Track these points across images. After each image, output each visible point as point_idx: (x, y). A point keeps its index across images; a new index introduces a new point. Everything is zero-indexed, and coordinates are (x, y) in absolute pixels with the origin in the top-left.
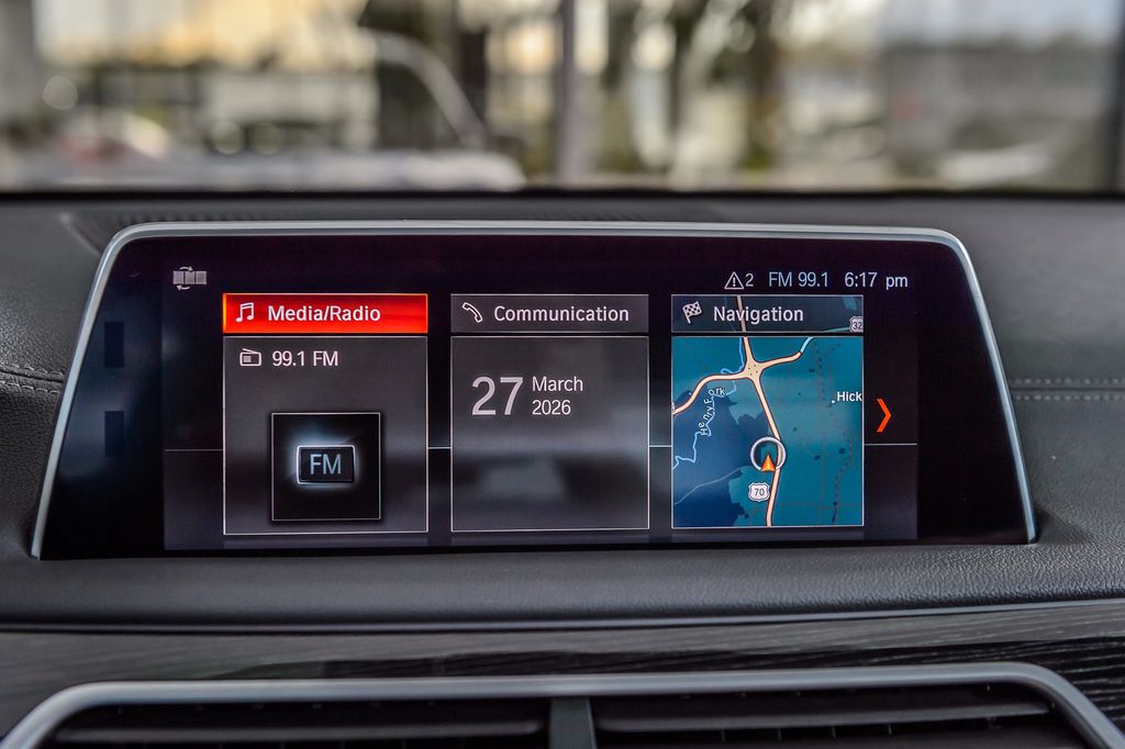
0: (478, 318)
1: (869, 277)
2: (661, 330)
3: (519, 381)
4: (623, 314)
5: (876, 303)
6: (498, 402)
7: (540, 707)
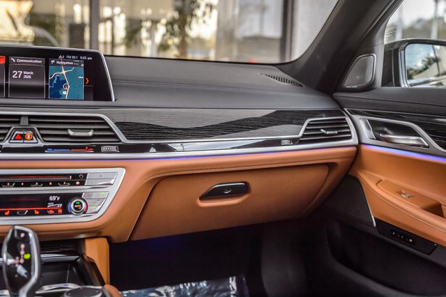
0: (14, 61)
1: (85, 58)
2: (47, 64)
3: (21, 72)
4: (40, 62)
5: (85, 61)
6: (18, 75)
7: (20, 116)
